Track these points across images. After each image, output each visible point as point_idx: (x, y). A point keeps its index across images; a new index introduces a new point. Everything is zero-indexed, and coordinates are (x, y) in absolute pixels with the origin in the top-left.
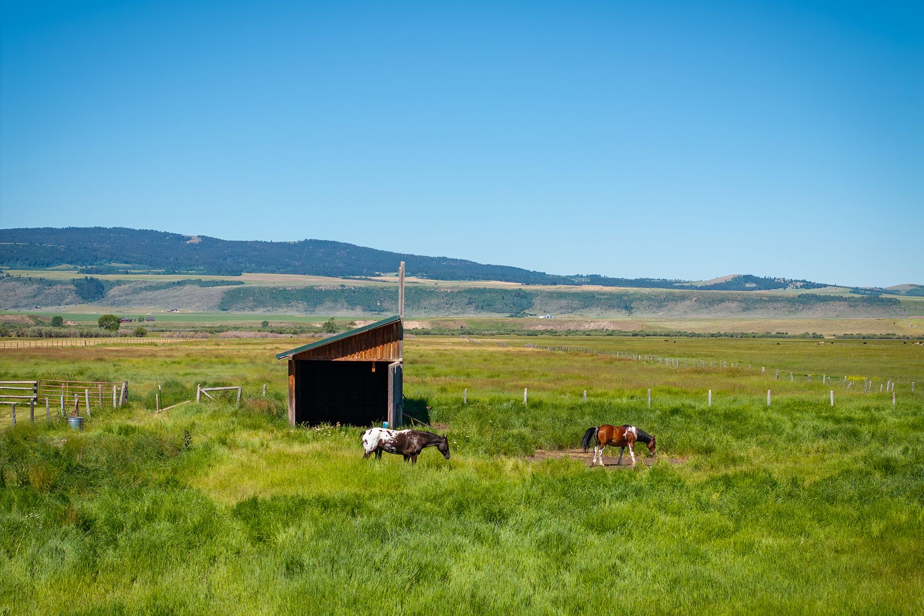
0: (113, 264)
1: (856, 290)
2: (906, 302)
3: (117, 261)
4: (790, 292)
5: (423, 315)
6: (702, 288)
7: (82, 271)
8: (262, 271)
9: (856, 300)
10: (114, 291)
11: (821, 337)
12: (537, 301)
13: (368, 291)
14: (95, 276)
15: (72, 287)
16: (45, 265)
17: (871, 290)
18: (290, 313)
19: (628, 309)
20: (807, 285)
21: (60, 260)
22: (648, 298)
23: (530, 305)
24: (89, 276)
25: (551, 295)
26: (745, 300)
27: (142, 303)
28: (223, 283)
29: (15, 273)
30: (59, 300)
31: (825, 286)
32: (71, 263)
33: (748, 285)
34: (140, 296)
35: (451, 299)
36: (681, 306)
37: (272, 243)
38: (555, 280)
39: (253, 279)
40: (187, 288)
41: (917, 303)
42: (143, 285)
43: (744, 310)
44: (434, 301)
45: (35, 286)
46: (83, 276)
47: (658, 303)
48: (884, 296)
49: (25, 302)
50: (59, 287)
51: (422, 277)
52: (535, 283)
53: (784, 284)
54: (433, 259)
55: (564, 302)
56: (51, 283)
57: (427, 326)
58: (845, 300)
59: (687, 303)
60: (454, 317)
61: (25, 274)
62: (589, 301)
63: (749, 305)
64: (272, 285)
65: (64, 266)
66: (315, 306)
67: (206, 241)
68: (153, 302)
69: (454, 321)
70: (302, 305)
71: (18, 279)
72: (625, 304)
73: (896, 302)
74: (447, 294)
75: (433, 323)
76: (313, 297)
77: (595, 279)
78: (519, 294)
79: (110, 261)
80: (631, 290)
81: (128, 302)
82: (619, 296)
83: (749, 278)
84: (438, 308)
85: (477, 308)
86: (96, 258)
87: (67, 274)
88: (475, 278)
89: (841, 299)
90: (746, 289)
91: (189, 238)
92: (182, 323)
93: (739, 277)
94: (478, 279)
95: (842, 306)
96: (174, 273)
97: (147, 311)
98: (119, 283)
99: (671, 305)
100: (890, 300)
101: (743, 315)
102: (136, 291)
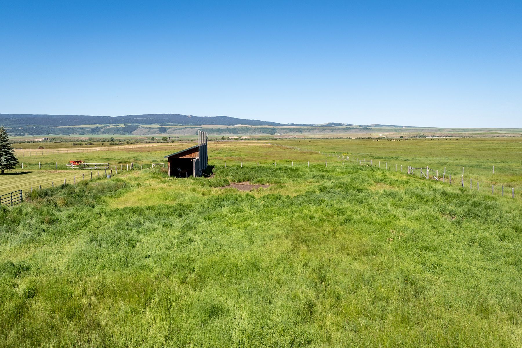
0: (168, 123)
1: (361, 126)
2: (374, 129)
3: (169, 122)
4: (344, 127)
5: (248, 135)
6: (320, 126)
7: (160, 125)
8: (207, 124)
9: (361, 129)
10: (169, 130)
11: (351, 138)
12: (278, 130)
13: (234, 129)
14: (164, 126)
15: (158, 129)
16: (151, 124)
17: (365, 126)
18: (214, 135)
19: (301, 132)
20: (348, 125)
21: (155, 122)
22: (306, 129)
23: (276, 132)
24: (162, 126)
25: (281, 129)
26: (332, 129)
27: (176, 133)
28: (197, 128)
29: (143, 126)
30: (154, 133)
31: (353, 125)
32: (157, 123)
33: (332, 125)
34: (175, 131)
35: (256, 130)
36: (315, 131)
37: (209, 117)
38: (282, 125)
39: (204, 126)
40: (188, 129)
41: (376, 129)
42: (176, 129)
43: (331, 132)
44: (251, 131)
45: (148, 129)
46: (161, 126)
47: (309, 130)
48: (368, 127)
49: (146, 133)
50: (154, 129)
51: (248, 125)
52: (277, 126)
53: (342, 125)
54: (251, 120)
55: (285, 131)
56: (152, 128)
57: (249, 138)
58: (358, 128)
59: (317, 130)
60: (256, 135)
61: (145, 126)
62: (291, 130)
63: (333, 130)
64: (209, 128)
65: (156, 124)
66: (221, 133)
67: (193, 117)
68: (179, 133)
69: (256, 136)
70: (217, 133)
71: (144, 128)
72: (301, 131)
73: (371, 129)
74: (254, 129)
75: (250, 137)
76: (220, 131)
77: (293, 125)
78: (273, 129)
79: (168, 122)
80: (302, 127)
81: (172, 133)
82: (299, 129)
83: (333, 123)
84: (252, 133)
85: (262, 132)
86: (164, 122)
87: (156, 126)
88: (261, 125)
89: (357, 128)
90: (332, 126)
91: (188, 116)
92: (186, 138)
93: (330, 123)
94: (263, 125)
95: (357, 130)
96: (184, 125)
97: (177, 135)
98: (170, 128)
99: (312, 131)
100: (369, 128)
101: (331, 133)
102: (174, 130)
